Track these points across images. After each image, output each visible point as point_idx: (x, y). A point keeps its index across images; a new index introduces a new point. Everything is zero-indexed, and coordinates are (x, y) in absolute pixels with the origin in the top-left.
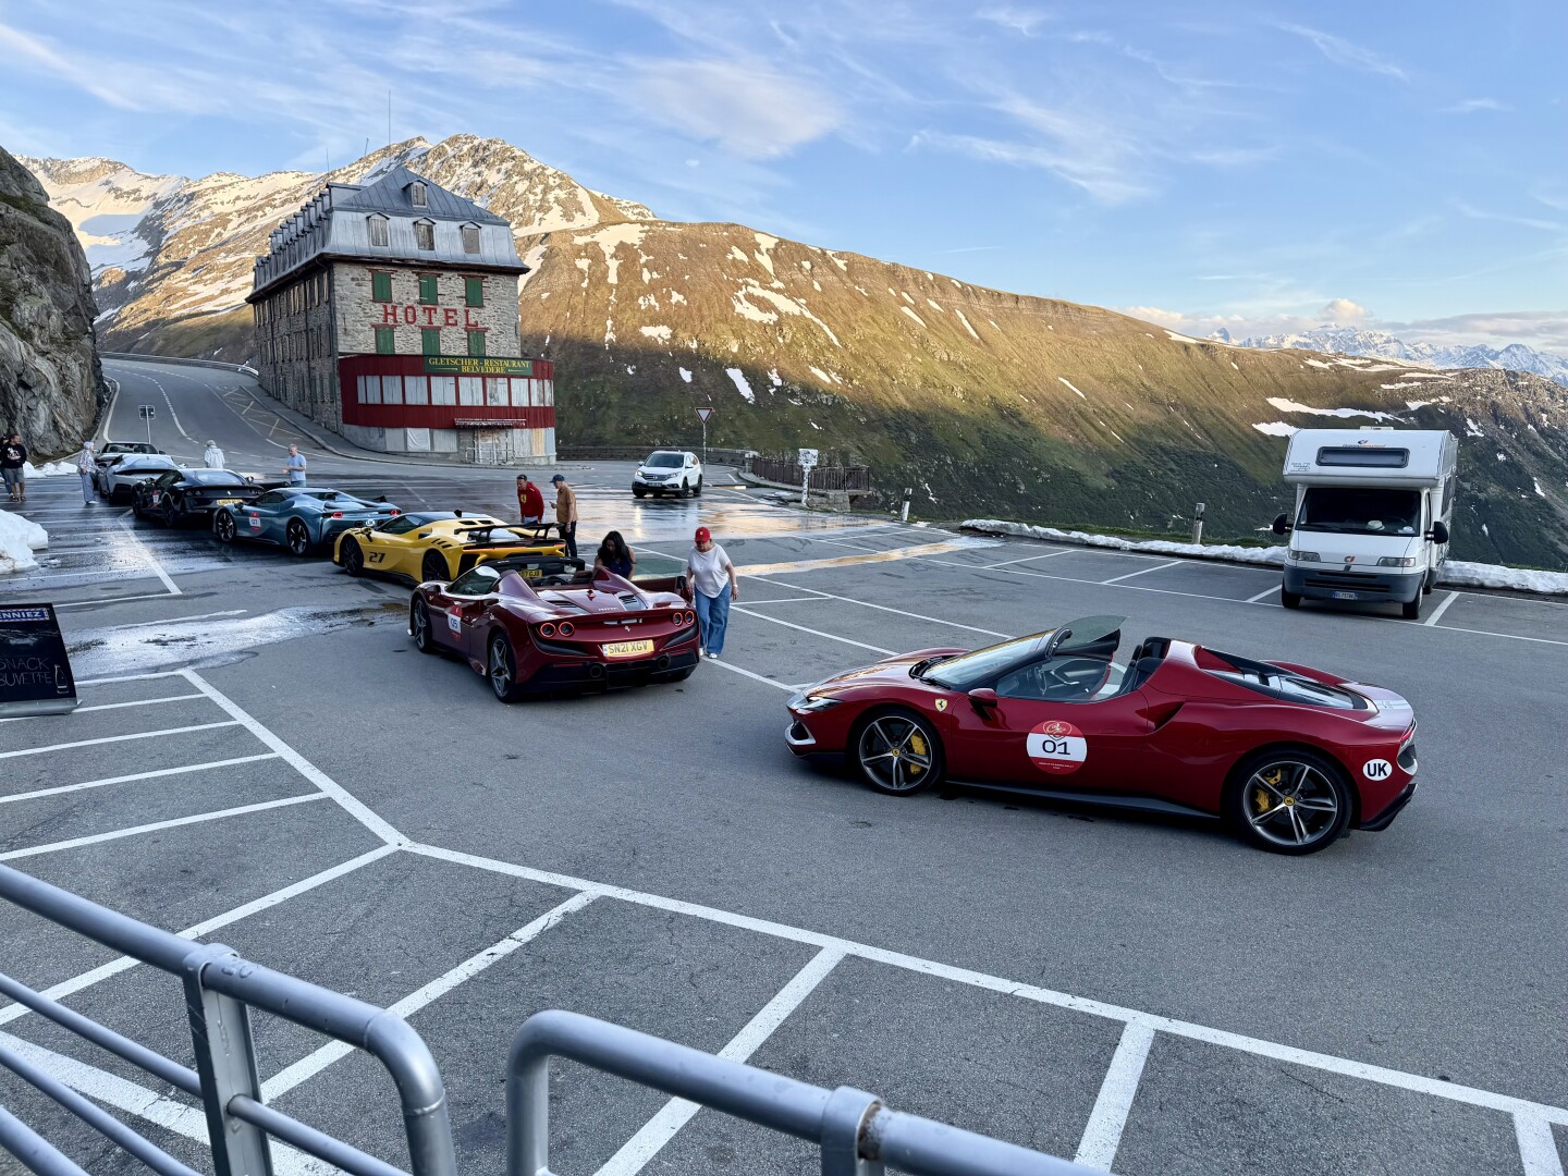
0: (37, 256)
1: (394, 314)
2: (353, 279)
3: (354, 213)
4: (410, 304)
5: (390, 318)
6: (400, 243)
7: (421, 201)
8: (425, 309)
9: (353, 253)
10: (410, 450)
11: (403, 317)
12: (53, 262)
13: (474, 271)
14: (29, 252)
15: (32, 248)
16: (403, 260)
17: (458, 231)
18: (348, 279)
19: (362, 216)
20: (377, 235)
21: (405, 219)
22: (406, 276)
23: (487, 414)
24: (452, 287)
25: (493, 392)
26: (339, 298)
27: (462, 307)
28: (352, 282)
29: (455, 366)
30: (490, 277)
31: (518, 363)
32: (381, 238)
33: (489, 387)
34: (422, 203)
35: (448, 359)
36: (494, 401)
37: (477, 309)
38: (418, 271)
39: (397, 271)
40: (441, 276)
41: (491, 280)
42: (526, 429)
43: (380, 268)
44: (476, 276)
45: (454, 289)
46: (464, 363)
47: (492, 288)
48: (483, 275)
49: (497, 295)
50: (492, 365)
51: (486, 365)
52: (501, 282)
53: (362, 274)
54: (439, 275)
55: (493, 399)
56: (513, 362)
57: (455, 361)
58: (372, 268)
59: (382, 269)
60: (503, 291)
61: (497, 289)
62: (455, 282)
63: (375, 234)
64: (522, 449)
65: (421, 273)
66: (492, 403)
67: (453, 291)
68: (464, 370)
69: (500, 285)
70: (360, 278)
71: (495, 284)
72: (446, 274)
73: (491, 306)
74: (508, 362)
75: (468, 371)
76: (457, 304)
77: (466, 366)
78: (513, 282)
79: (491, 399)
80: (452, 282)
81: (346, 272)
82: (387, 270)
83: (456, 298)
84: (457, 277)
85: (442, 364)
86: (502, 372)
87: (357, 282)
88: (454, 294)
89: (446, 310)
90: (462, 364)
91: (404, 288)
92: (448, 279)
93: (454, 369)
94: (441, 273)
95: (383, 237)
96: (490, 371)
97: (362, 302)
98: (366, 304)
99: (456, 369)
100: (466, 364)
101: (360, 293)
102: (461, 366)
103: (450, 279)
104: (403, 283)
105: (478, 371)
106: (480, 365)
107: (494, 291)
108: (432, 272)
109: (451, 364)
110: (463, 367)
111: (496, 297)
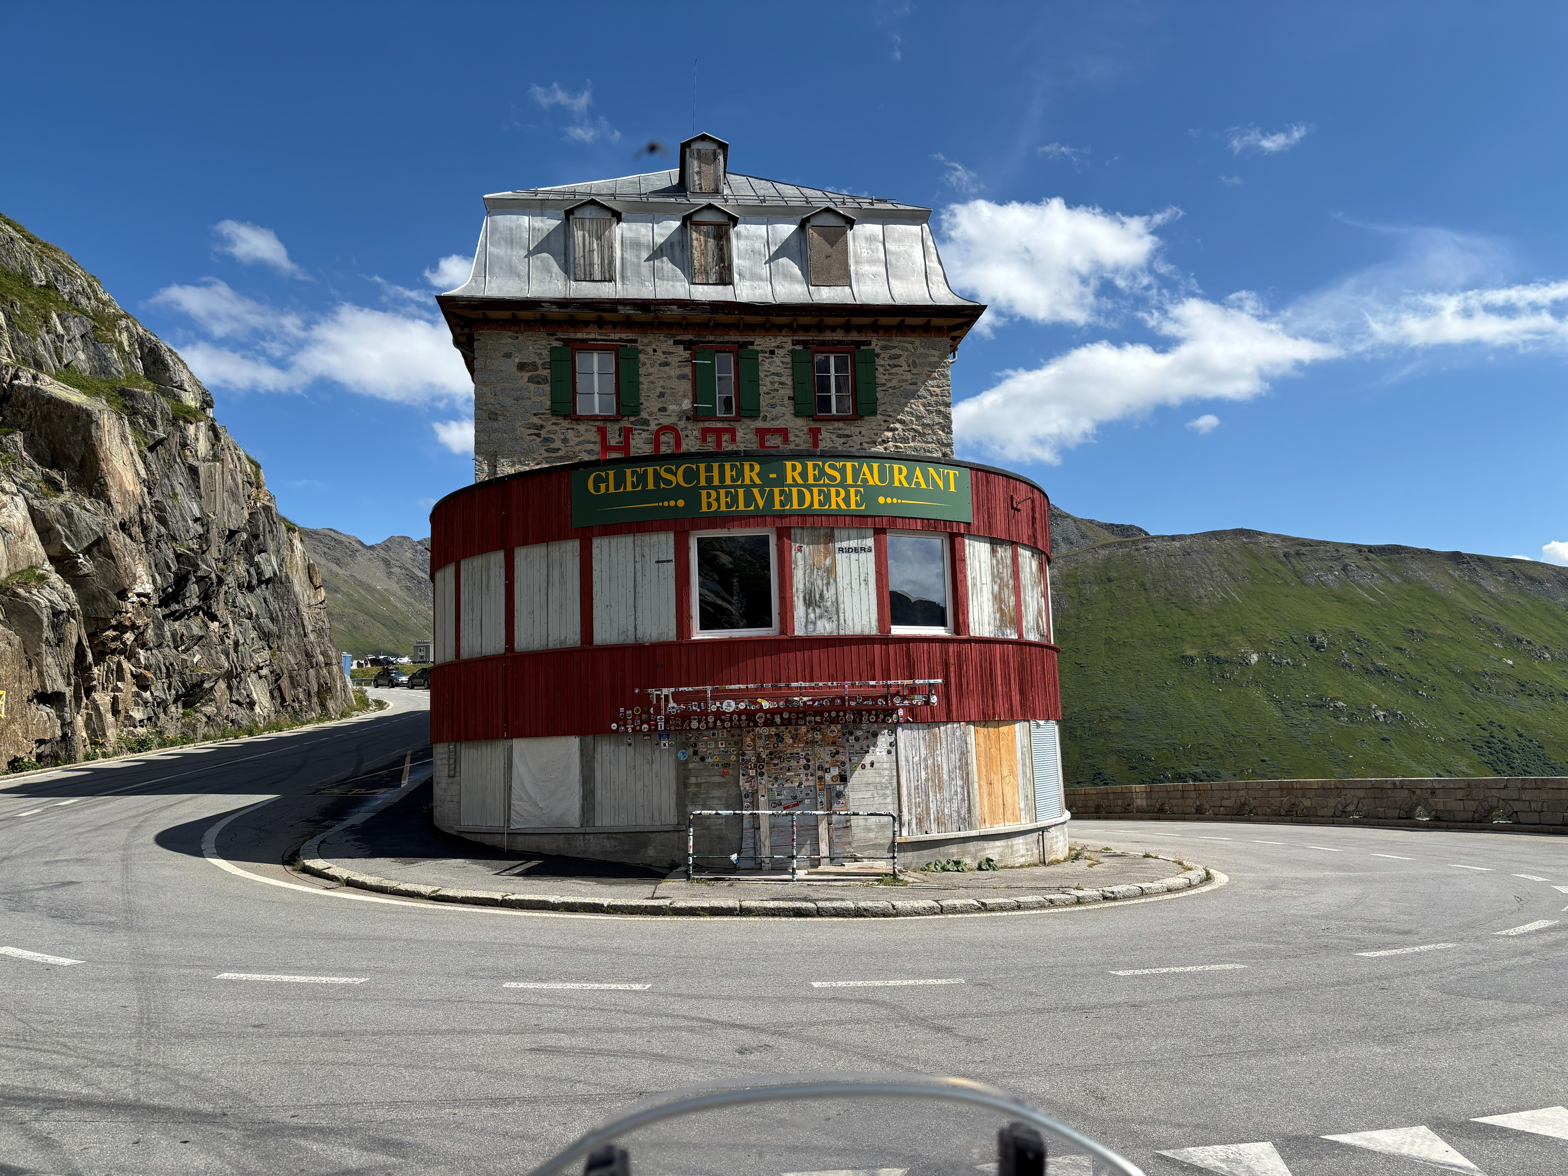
0: (53, 450)
1: (625, 450)
6: (645, 272)
7: (708, 185)
9: (519, 296)
10: (514, 826)
12: (77, 459)
13: (833, 328)
14: (42, 446)
16: (645, 306)
17: (796, 236)
18: (509, 369)
19: (556, 216)
20: (587, 254)
21: (662, 217)
22: (659, 353)
23: (792, 668)
24: (778, 375)
25: (819, 582)
26: (485, 416)
27: (801, 423)
28: (520, 374)
29: (677, 492)
30: (876, 343)
31: (918, 472)
32: (596, 260)
33: (800, 562)
34: (713, 187)
35: (650, 470)
36: (821, 617)
37: (841, 425)
38: (691, 337)
39: (636, 341)
40: (750, 347)
41: (877, 350)
42: (949, 726)
43: (592, 336)
44: (840, 342)
45: (783, 379)
46: (709, 479)
47: (880, 369)
48: (857, 339)
49: (894, 388)
50: (815, 479)
51: (789, 481)
52: (906, 354)
53: (545, 353)
54: (745, 344)
55: (818, 611)
56: (896, 467)
57: (675, 475)
58: (572, 336)
59: (598, 337)
60: (908, 376)
61: (894, 370)
62: (785, 360)
63: (581, 253)
64: (933, 807)
65: (697, 343)
66: (814, 623)
67: (781, 383)
68: (709, 505)
69: (902, 361)
70: (540, 362)
71: (890, 358)
72: (762, 343)
73: (879, 417)
74: (875, 466)
75: (723, 508)
76: (789, 417)
77: (716, 488)
78: (937, 353)
79: (810, 611)
80: (777, 360)
81: (506, 349)
82: (611, 340)
83: (786, 402)
84: (791, 347)
85: (629, 488)
86: (853, 506)
87: (531, 373)
88: (781, 392)
89: (761, 433)
90: (703, 483)
91: (653, 382)
92: (767, 355)
93: (672, 503)
94: (750, 339)
95: (603, 259)
96: (807, 503)
97: (544, 423)
98: (554, 428)
99: (681, 503)
100: (716, 482)
101: (537, 399)
102: (697, 489)
103: (772, 352)
104: (651, 370)
105: (761, 503)
106: (767, 482)
107: (887, 377)
108: (727, 338)
109: (662, 486)
110: (704, 493)
111: (891, 391)
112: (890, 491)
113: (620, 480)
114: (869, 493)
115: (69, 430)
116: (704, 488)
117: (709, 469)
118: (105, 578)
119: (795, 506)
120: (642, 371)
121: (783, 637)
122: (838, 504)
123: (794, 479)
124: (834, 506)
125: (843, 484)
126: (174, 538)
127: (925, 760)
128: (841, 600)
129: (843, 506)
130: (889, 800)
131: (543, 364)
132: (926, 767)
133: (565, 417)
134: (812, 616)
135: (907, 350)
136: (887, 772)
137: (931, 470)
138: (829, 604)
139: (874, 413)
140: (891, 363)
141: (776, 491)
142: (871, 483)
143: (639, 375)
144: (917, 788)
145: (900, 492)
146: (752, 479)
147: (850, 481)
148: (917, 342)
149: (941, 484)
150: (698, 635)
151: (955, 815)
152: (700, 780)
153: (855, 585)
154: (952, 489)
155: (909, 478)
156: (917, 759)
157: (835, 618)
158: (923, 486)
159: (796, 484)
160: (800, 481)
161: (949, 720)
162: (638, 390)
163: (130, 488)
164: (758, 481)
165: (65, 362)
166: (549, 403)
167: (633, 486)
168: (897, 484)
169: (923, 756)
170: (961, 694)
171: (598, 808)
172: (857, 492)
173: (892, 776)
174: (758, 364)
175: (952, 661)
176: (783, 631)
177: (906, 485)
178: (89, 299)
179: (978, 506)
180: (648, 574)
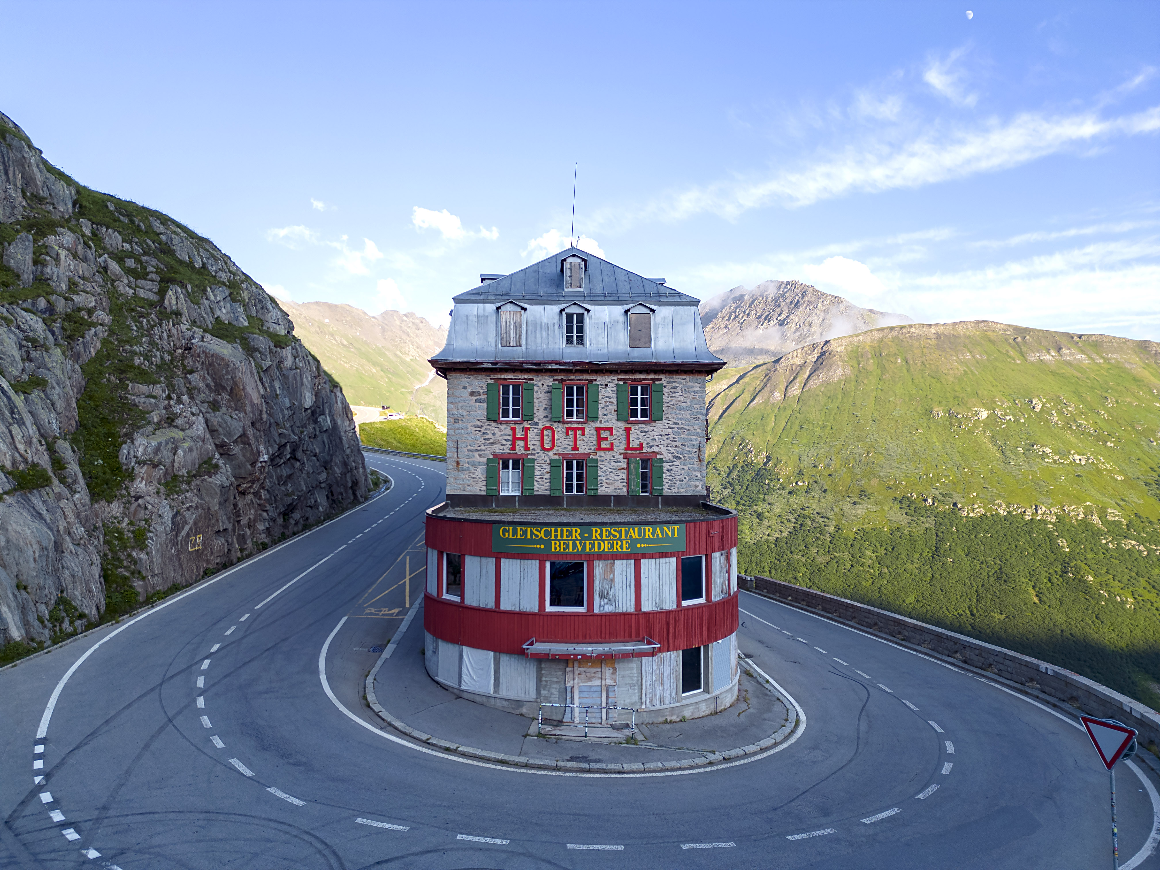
0: (216, 383)
1: (525, 439)
2: (472, 394)
3: (481, 305)
4: (548, 424)
5: (520, 444)
6: (539, 341)
7: (576, 283)
8: (568, 429)
9: (471, 359)
10: (463, 687)
11: (538, 443)
12: (229, 389)
13: (641, 372)
14: (209, 380)
15: (212, 376)
16: (538, 364)
17: (621, 318)
18: (466, 393)
19: (491, 308)
20: (508, 331)
21: (549, 307)
22: (545, 386)
23: (592, 629)
24: (609, 397)
25: (607, 586)
26: (452, 420)
27: (620, 424)
28: (471, 398)
29: (541, 541)
30: (665, 380)
31: (658, 530)
32: (512, 335)
33: (598, 577)
34: (578, 285)
35: (529, 529)
36: (607, 603)
37: (643, 425)
38: (562, 377)
39: (532, 380)
40: (594, 382)
41: (665, 384)
42: (669, 653)
43: (509, 377)
44: (644, 379)
45: (612, 400)
46: (556, 536)
47: (666, 394)
48: (653, 377)
49: (673, 405)
50: (607, 537)
51: (594, 538)
52: (681, 386)
53: (485, 386)
54: (591, 381)
55: (606, 600)
56: (647, 529)
57: (540, 532)
58: (499, 377)
59: (513, 377)
60: (682, 398)
61: (674, 395)
62: (613, 389)
63: (505, 331)
64: (658, 693)
65: (565, 380)
66: (604, 607)
67: (610, 402)
68: (556, 548)
69: (678, 390)
70: (481, 391)
71: (672, 388)
72: (601, 380)
73: (664, 421)
74: (636, 529)
75: (562, 550)
76: (614, 421)
77: (559, 540)
78: (698, 385)
79: (602, 600)
80: (609, 389)
81: (464, 385)
82: (520, 379)
83: (613, 413)
84: (617, 382)
85: (519, 537)
86: (624, 549)
87: (477, 397)
88: (611, 407)
89: (598, 430)
90: (553, 537)
91: (541, 402)
92: (604, 386)
93: (538, 546)
94: (595, 378)
95: (516, 334)
96: (602, 548)
97: (483, 425)
98: (488, 427)
99: (542, 546)
100: (559, 537)
101: (480, 412)
102: (550, 540)
103: (606, 385)
104: (540, 395)
105: (580, 549)
106: (583, 538)
107: (670, 398)
108: (582, 378)
109: (534, 537)
110: (553, 542)
111: (672, 406)
112: (643, 541)
113: (515, 532)
114: (633, 543)
115: (224, 372)
116: (553, 540)
117: (556, 531)
118: (244, 456)
119: (596, 550)
120: (535, 396)
121: (589, 613)
122: (617, 549)
123: (596, 537)
124: (615, 550)
125: (620, 539)
126: (277, 424)
127: (656, 671)
128: (617, 595)
129: (620, 550)
130: (636, 691)
131: (483, 392)
132: (656, 674)
133: (495, 421)
134: (602, 603)
135: (681, 383)
136: (635, 678)
137: (665, 528)
138: (611, 597)
139: (661, 419)
140: (672, 390)
141: (588, 542)
142: (634, 537)
143: (533, 398)
144: (650, 685)
145: (649, 541)
146: (576, 537)
147: (623, 537)
148: (688, 379)
149: (670, 534)
150: (549, 609)
151: (669, 696)
152: (548, 679)
153: (624, 587)
154: (676, 535)
155: (653, 534)
156: (651, 671)
157: (614, 604)
158: (661, 536)
159: (597, 539)
160: (599, 538)
161: (668, 650)
162: (533, 406)
163: (255, 402)
164: (579, 538)
165: (216, 316)
166: (486, 413)
167: (521, 536)
168: (647, 537)
169: (654, 669)
170: (675, 637)
171: (501, 686)
172: (627, 543)
173: (638, 680)
174: (598, 392)
175: (671, 622)
176: (588, 611)
177: (651, 537)
178: (226, 272)
179: (688, 543)
180: (526, 578)
